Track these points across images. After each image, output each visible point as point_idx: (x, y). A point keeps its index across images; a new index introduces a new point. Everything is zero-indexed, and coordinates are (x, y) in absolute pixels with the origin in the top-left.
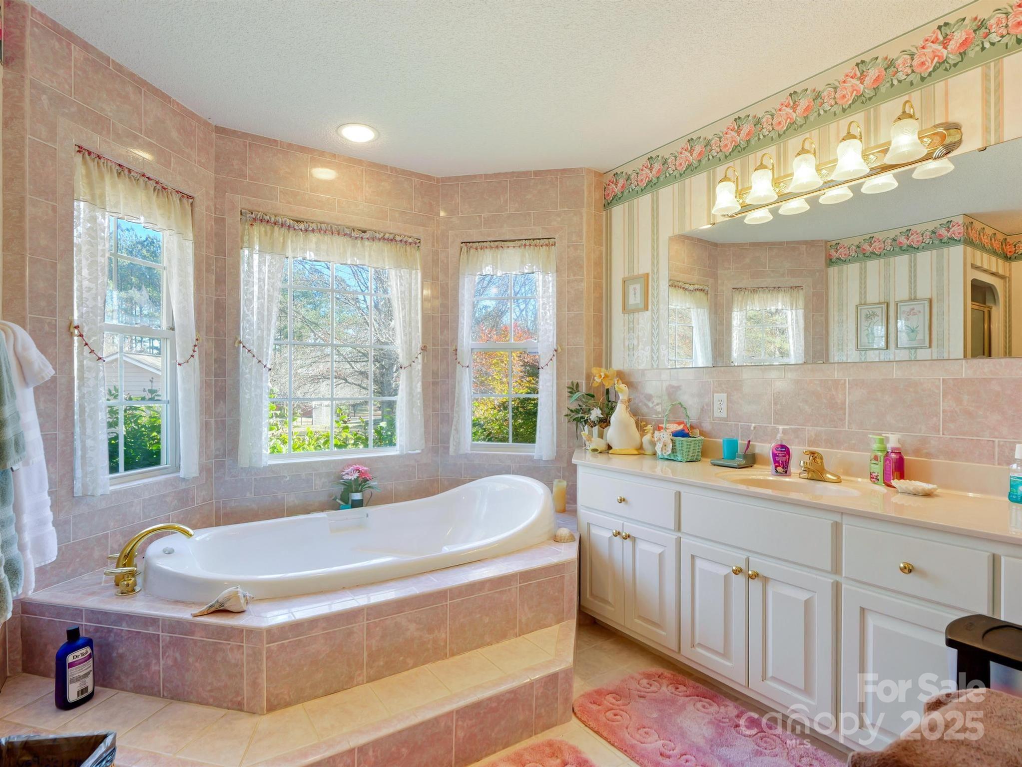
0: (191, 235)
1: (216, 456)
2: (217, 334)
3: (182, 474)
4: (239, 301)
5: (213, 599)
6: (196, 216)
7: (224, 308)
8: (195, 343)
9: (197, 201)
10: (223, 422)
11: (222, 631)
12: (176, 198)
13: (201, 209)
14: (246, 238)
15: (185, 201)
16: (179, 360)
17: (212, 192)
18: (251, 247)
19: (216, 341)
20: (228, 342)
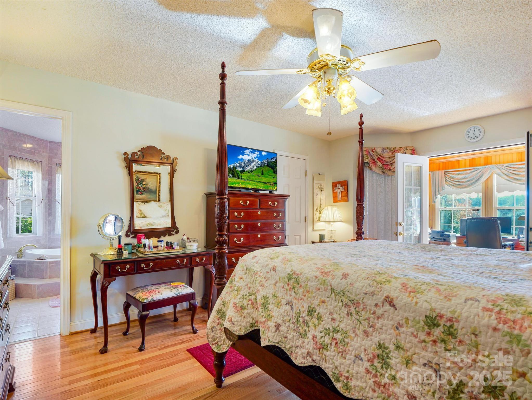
0: (41, 172)
1: (48, 231)
2: (49, 198)
3: (37, 235)
4: (56, 189)
5: (38, 257)
6: (43, 166)
7: (51, 191)
8: (42, 200)
9: (43, 163)
10: (51, 222)
11: (39, 263)
12: (36, 163)
13: (44, 164)
14: (58, 171)
15: (39, 163)
16: (37, 205)
17: (48, 159)
18: (59, 174)
19: (49, 200)
20: (52, 200)
